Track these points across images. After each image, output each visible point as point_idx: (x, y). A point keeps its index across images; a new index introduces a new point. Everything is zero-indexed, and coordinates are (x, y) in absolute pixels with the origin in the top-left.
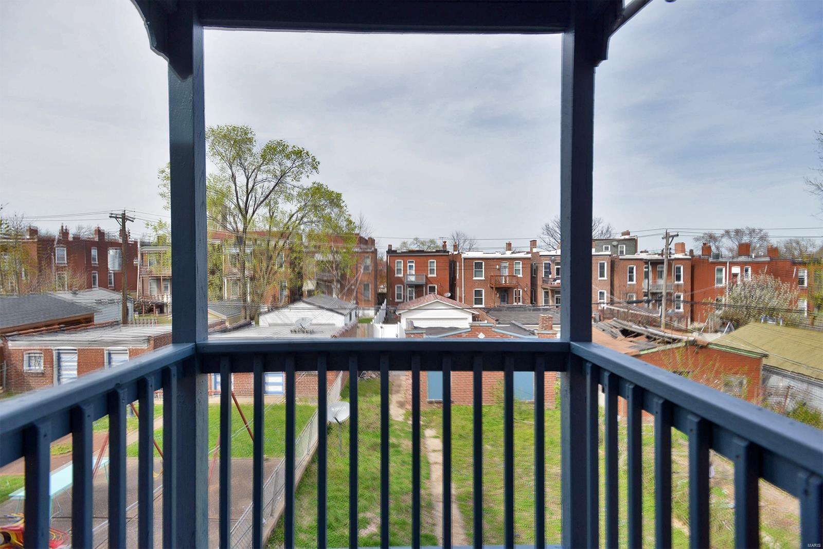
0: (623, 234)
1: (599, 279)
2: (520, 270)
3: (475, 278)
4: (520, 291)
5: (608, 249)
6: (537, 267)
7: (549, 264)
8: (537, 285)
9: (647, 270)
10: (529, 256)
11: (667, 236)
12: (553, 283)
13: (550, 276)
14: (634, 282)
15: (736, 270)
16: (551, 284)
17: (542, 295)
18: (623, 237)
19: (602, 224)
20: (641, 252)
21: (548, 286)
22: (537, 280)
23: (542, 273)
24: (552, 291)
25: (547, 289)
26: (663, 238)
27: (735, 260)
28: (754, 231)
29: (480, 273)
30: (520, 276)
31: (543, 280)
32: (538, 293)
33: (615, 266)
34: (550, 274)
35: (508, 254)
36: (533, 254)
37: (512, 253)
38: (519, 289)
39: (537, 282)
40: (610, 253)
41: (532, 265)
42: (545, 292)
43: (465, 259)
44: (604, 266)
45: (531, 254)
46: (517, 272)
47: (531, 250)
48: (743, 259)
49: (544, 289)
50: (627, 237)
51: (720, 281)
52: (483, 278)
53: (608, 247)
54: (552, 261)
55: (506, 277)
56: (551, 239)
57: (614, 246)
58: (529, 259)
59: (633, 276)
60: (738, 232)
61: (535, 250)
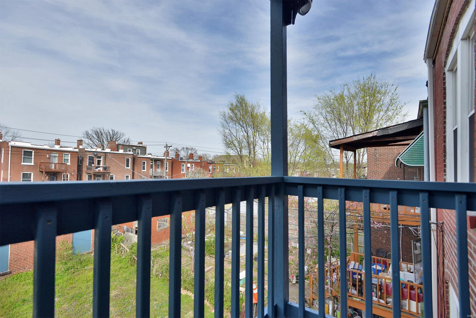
0: (139, 143)
1: (126, 168)
2: (68, 160)
3: (23, 164)
4: (68, 175)
5: (130, 151)
6: (83, 159)
7: (93, 157)
8: (82, 170)
9: (152, 164)
10: (77, 150)
11: (166, 146)
12: (95, 169)
13: (93, 165)
14: (145, 170)
15: (189, 165)
16: (94, 170)
17: (86, 177)
18: (139, 145)
19: (125, 136)
20: (148, 154)
21: (92, 172)
22: (82, 168)
23: (86, 163)
24: (94, 175)
25: (91, 174)
26: (164, 147)
27: (188, 161)
28: (192, 148)
29: (30, 159)
30: (69, 164)
31: (87, 168)
32: (83, 176)
33: (135, 161)
34: (93, 164)
35: (57, 147)
36: (80, 149)
37: (61, 147)
38: (67, 174)
39: (82, 169)
40: (132, 153)
41: (78, 157)
42: (88, 176)
43: (12, 147)
44: (129, 161)
45: (78, 149)
46: (65, 161)
47: (78, 146)
48: (191, 160)
49: (88, 173)
50: (141, 145)
51: (183, 170)
52: (33, 164)
53: (130, 150)
54: (94, 155)
55: (55, 164)
56: (90, 141)
57: (134, 149)
58: (77, 152)
59: (145, 167)
60: (187, 148)
61: (81, 147)
